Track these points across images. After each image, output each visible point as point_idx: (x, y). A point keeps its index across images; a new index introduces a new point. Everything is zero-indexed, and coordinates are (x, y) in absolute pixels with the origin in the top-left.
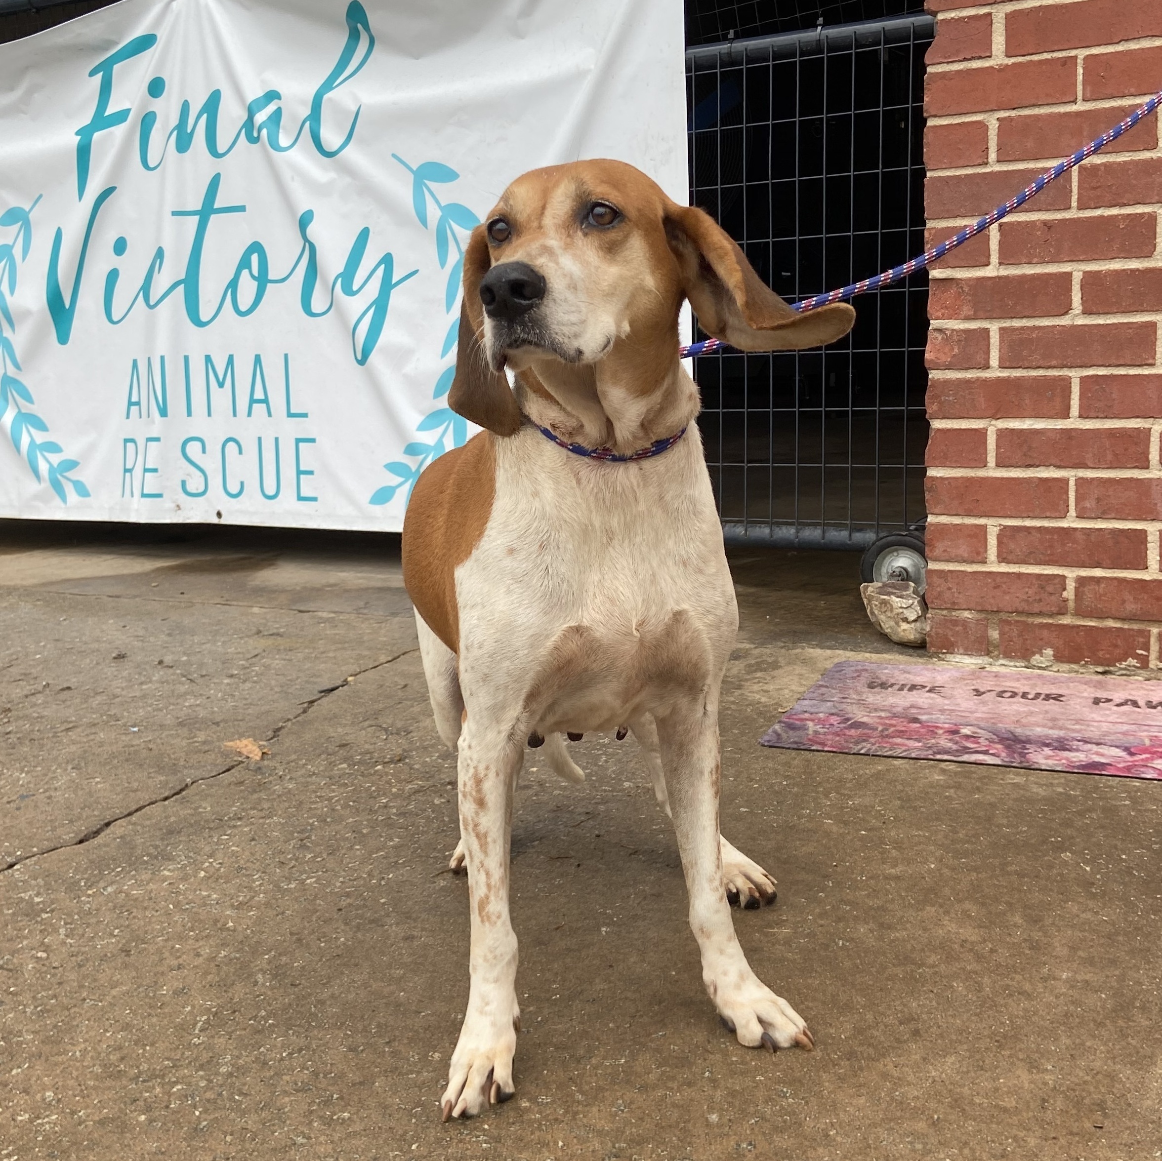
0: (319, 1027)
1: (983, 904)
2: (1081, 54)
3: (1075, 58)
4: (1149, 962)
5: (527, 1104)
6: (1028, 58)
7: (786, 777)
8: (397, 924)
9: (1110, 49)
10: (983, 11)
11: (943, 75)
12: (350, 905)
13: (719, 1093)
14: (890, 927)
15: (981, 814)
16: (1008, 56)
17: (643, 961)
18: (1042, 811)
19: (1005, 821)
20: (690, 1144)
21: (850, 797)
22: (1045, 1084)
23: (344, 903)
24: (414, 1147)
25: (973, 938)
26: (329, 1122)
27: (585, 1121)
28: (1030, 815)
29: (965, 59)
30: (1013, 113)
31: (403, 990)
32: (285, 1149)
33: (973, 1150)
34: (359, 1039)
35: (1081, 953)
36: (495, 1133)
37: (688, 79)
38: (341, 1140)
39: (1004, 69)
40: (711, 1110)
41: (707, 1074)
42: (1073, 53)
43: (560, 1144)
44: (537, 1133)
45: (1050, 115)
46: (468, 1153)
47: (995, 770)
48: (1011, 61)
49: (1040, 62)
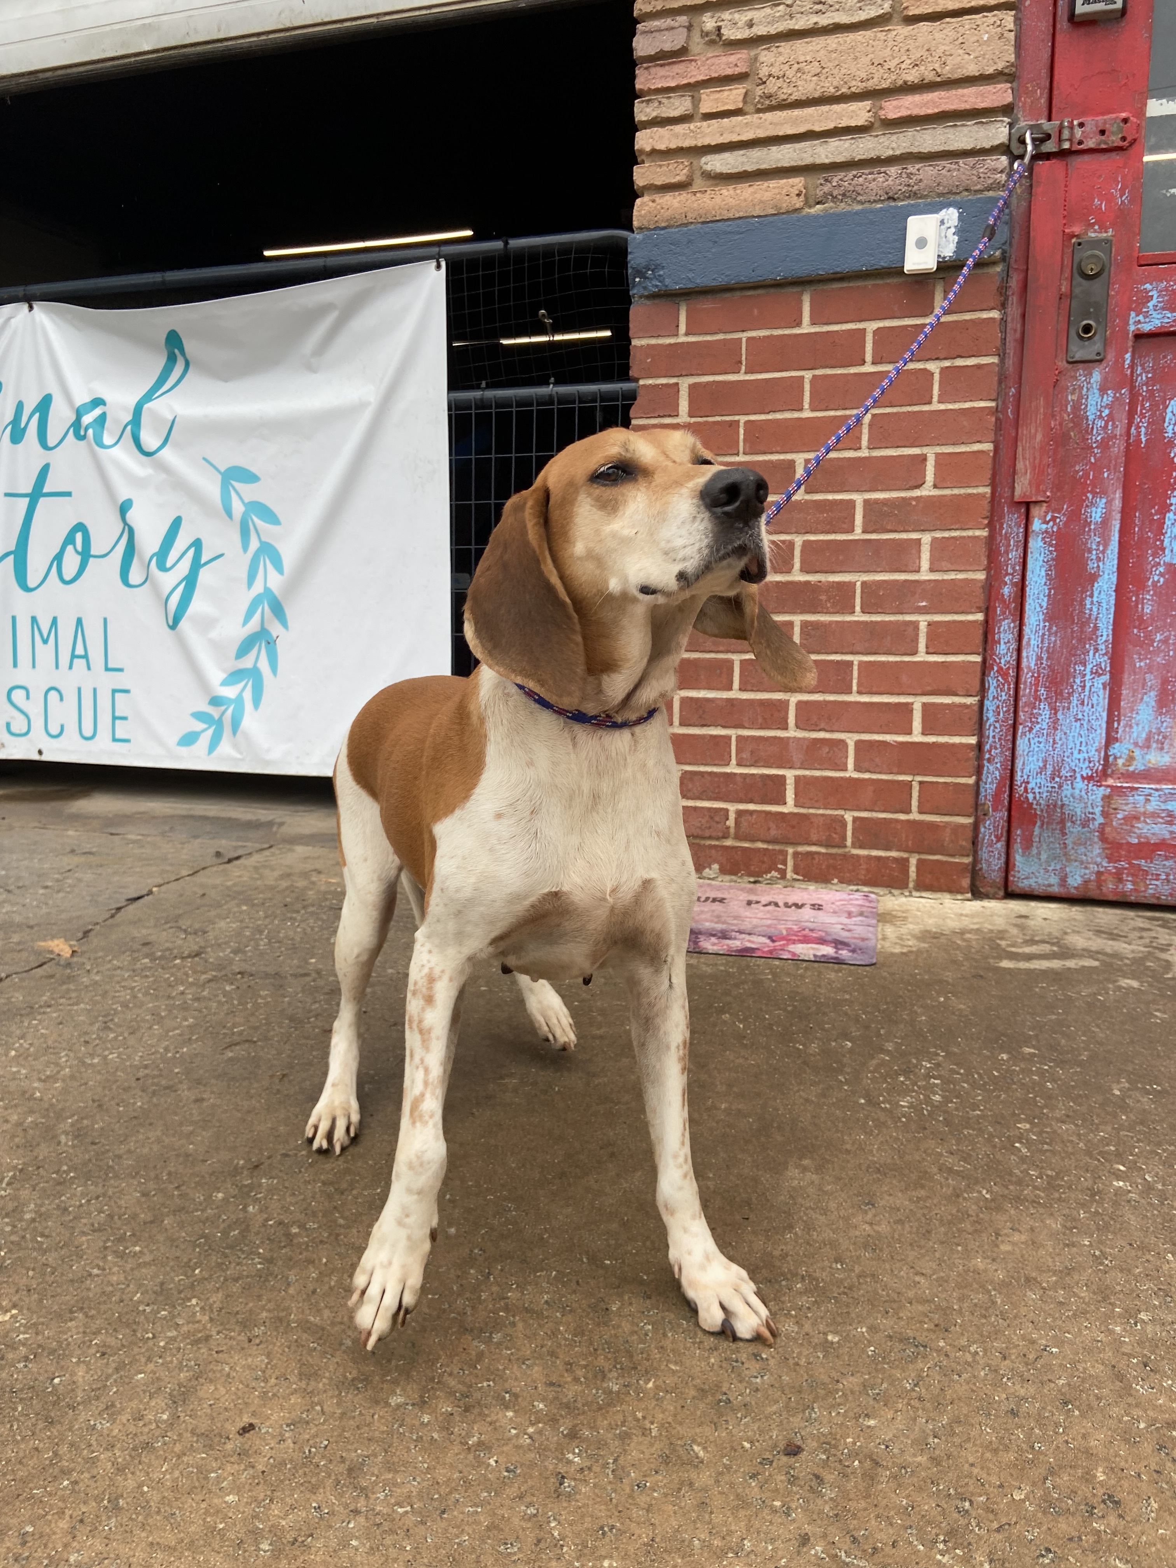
0: (117, 1177)
2: (743, 419)
3: (738, 421)
4: (783, 1094)
5: (297, 1230)
6: (705, 419)
8: (189, 1089)
9: (763, 417)
10: (673, 381)
12: (147, 1075)
13: (457, 1211)
16: (691, 416)
22: (708, 1188)
23: (141, 1074)
24: (197, 1271)
26: (121, 1256)
29: (659, 416)
31: (192, 1143)
32: (81, 1280)
33: (653, 1242)
34: (151, 1185)
35: (735, 1089)
36: (268, 1255)
37: (450, 416)
38: (132, 1269)
41: (448, 1197)
42: (736, 418)
43: (324, 1260)
44: (305, 1254)
46: (245, 1273)
48: (693, 420)
49: (714, 423)
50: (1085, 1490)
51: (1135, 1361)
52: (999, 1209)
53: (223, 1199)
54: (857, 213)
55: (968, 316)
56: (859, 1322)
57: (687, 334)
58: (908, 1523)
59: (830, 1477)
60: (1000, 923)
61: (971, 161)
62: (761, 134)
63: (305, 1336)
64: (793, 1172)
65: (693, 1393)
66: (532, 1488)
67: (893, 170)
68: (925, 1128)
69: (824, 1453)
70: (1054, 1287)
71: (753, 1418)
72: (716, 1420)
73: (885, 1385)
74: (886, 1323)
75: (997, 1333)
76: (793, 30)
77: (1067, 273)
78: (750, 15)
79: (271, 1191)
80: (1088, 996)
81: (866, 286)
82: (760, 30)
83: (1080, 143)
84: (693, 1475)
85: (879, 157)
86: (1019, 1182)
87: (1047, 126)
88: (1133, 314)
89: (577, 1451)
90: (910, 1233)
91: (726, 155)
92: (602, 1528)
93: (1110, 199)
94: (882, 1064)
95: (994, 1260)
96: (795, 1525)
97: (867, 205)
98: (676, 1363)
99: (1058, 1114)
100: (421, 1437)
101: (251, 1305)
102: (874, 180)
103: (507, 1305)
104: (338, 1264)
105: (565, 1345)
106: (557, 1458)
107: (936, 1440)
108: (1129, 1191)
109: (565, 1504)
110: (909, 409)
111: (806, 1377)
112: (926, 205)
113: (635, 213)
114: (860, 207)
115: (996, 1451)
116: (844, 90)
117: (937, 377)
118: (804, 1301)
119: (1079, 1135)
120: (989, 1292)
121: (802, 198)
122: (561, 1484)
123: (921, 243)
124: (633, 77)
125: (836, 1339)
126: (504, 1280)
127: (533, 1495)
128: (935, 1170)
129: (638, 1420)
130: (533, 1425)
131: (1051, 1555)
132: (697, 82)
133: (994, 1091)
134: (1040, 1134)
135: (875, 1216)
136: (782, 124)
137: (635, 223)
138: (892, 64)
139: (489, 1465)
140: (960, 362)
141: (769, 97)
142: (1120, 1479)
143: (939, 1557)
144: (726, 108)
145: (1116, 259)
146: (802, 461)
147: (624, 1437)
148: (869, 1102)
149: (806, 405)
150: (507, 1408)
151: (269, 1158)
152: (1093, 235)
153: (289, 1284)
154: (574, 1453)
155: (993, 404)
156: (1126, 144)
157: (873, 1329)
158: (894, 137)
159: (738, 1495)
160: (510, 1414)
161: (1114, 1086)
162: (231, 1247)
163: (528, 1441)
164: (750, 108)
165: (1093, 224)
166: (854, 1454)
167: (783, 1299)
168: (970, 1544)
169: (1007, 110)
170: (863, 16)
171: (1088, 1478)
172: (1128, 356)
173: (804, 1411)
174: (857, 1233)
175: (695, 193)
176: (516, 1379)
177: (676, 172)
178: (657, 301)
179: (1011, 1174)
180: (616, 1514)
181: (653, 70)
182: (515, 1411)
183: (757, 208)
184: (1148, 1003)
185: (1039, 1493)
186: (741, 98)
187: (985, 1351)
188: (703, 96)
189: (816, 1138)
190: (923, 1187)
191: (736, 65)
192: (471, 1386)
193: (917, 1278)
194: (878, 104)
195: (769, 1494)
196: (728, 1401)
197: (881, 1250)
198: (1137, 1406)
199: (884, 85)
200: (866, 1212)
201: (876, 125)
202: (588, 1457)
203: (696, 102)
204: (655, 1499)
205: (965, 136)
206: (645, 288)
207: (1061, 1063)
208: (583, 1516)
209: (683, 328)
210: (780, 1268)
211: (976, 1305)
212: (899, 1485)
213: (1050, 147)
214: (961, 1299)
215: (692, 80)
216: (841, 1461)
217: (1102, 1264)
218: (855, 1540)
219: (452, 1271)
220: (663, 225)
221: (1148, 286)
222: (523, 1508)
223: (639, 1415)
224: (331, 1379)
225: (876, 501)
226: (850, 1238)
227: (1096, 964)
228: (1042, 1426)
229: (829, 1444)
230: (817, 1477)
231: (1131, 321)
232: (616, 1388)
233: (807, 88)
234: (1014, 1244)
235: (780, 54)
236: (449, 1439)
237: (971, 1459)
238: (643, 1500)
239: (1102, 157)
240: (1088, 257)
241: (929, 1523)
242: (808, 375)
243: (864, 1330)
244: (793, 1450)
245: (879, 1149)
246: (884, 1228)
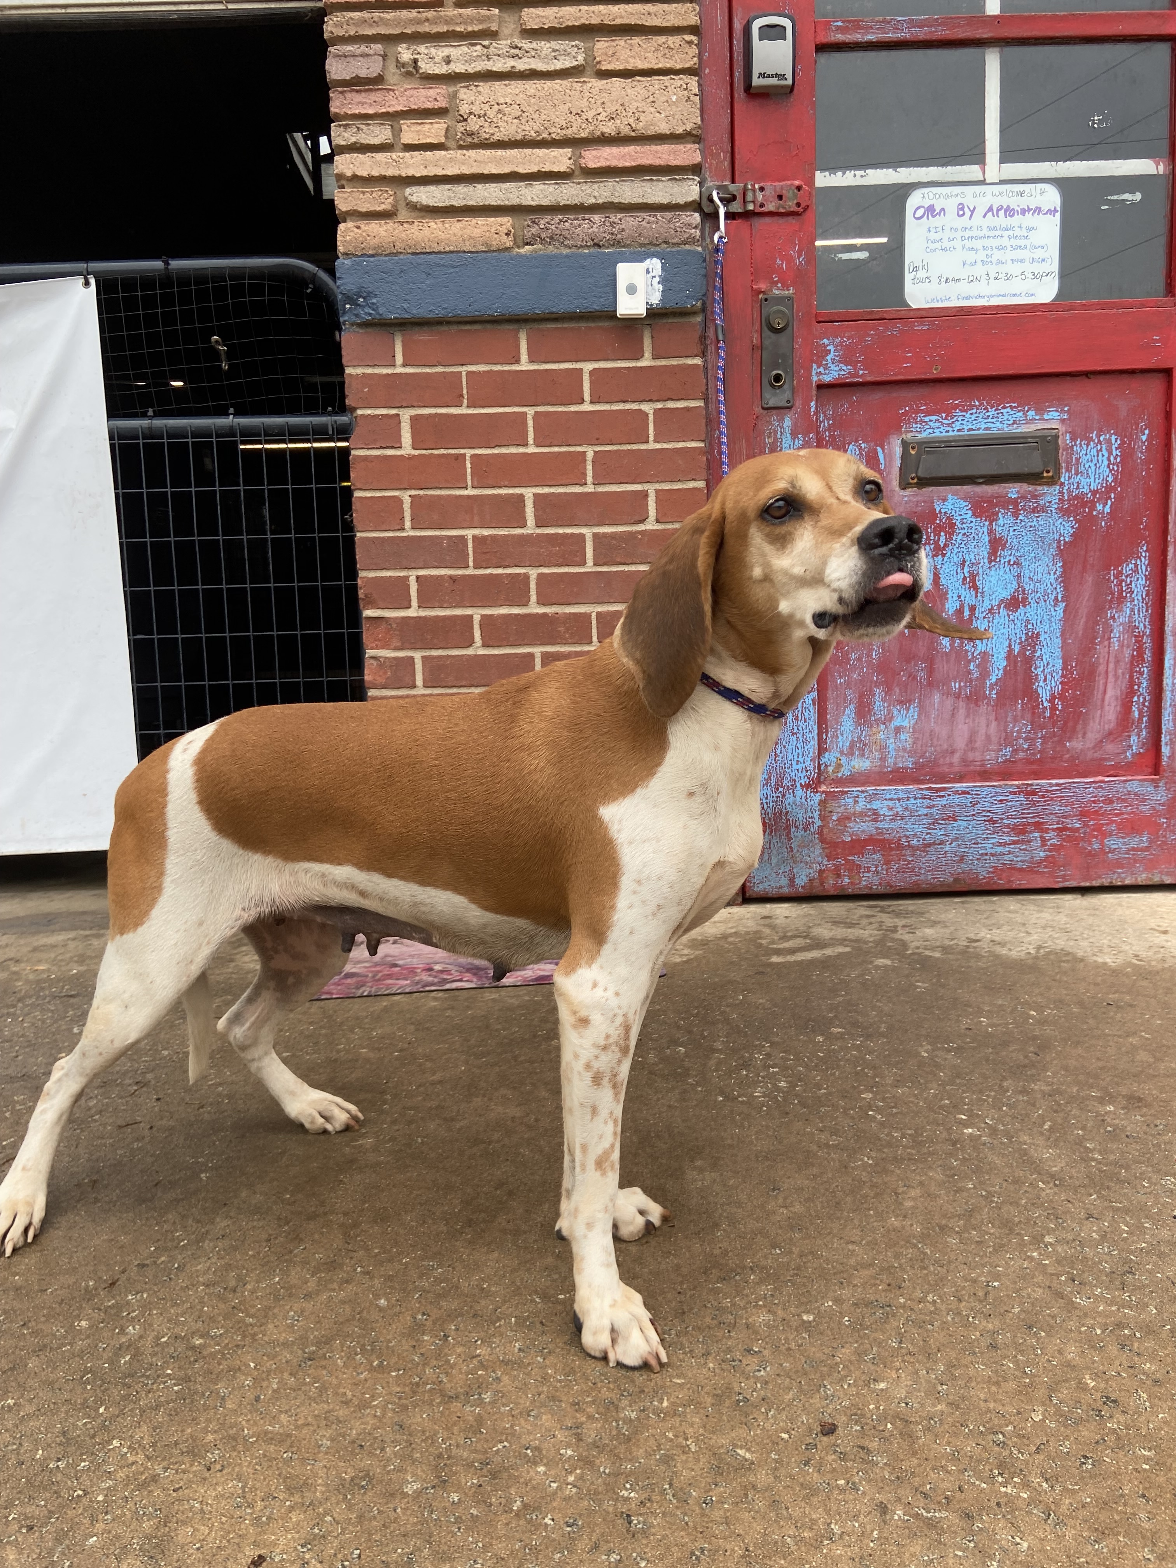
1: (515, 1088)
2: (469, 452)
3: (464, 455)
4: (646, 1105)
5: (201, 1341)
6: (430, 452)
7: (311, 1023)
9: (489, 451)
10: (393, 412)
11: (365, 458)
13: (376, 1281)
14: (453, 1119)
15: (480, 1024)
16: (414, 448)
17: (255, 1193)
18: (523, 1015)
19: (499, 1027)
20: (373, 1330)
21: (372, 1030)
25: (518, 1114)
27: (266, 1338)
28: (515, 1019)
29: (381, 448)
30: (421, 492)
31: (17, 1274)
36: (181, 1374)
39: (412, 458)
40: (377, 1297)
41: (359, 1269)
42: (462, 451)
43: (252, 1365)
45: (450, 496)
46: (162, 1399)
47: (473, 992)
48: (417, 452)
49: (439, 455)
50: (1086, 1398)
51: (1063, 1278)
52: (885, 1171)
53: (90, 1327)
54: (567, 256)
55: (674, 362)
56: (823, 1298)
57: (404, 365)
58: (961, 1467)
59: (874, 1445)
60: (751, 925)
61: (668, 215)
62: (466, 170)
63: (272, 1448)
64: (691, 1174)
65: (709, 1400)
66: (603, 1535)
67: (597, 218)
68: (787, 1113)
69: (856, 1424)
70: (965, 1229)
71: (777, 1409)
72: (744, 1420)
73: (875, 1349)
74: (845, 1293)
75: (941, 1280)
76: (491, 71)
77: (757, 326)
78: (446, 51)
79: (146, 1306)
80: (858, 977)
81: (579, 328)
82: (458, 67)
83: (762, 205)
84: (752, 1478)
85: (582, 204)
86: (889, 1145)
87: (733, 188)
88: (815, 366)
89: (628, 1486)
90: (823, 1207)
91: (432, 188)
92: (693, 1554)
93: (789, 260)
94: (719, 1062)
95: (905, 1217)
96: (868, 1498)
97: (574, 250)
98: (678, 1377)
99: (890, 1080)
100: (460, 1517)
101: (189, 1430)
102: (580, 226)
103: (480, 1362)
104: (271, 1364)
105: (564, 1387)
106: (612, 1499)
107: (945, 1387)
108: (980, 1136)
109: (644, 1542)
110: (629, 447)
111: (803, 1360)
112: (631, 253)
113: (339, 238)
114: (566, 251)
115: (997, 1384)
116: (545, 135)
117: (651, 418)
118: (763, 1290)
119: (915, 1095)
120: (915, 1246)
121: (511, 238)
122: (630, 1523)
123: (632, 290)
124: (327, 100)
125: (811, 1318)
126: (465, 1339)
127: (607, 1542)
128: (815, 1148)
129: (671, 1440)
130: (571, 1473)
131: (1090, 1461)
132: (397, 112)
133: (827, 1069)
134: (884, 1100)
135: (785, 1199)
136: (487, 163)
137: (341, 248)
138: (590, 115)
139: (546, 1525)
140: (671, 405)
141: (472, 134)
142: (1107, 1381)
143: (1003, 1489)
144: (428, 141)
145: (798, 315)
146: (531, 495)
147: (667, 1460)
148: (727, 1098)
149: (531, 441)
150: (535, 1463)
151: (123, 1272)
152: (777, 292)
153: (223, 1398)
154: (627, 1490)
155: (702, 445)
156: (800, 209)
157: (837, 1301)
158: (596, 186)
159: (802, 1485)
160: (542, 1469)
161: (920, 1049)
162: (131, 1375)
163: (574, 1490)
164: (451, 144)
165: (777, 282)
166: (883, 1418)
167: (745, 1292)
168: (1021, 1470)
169: (696, 169)
170: (558, 65)
171: (1083, 1388)
172: (813, 404)
173: (818, 1391)
174: (778, 1218)
175: (402, 223)
176: (530, 1433)
177: (381, 199)
178: (369, 330)
179: (879, 1139)
180: (700, 1535)
181: (349, 95)
182: (545, 1465)
183: (467, 243)
184: (907, 976)
185: (1052, 1410)
186: (443, 132)
187: (940, 1297)
188: (404, 127)
189: (697, 1139)
190: (813, 1165)
191: (436, 99)
192: (486, 1452)
193: (851, 1247)
194: (577, 153)
195: (829, 1476)
196: (746, 1400)
197: (807, 1229)
198: (1086, 1315)
199: (584, 134)
200: (776, 1197)
201: (577, 172)
202: (642, 1488)
203: (397, 132)
204: (728, 1510)
205: (661, 190)
206: (357, 316)
207: (869, 1037)
208: (668, 1548)
209: (399, 359)
210: (727, 1265)
211: (911, 1259)
212: (936, 1436)
213: (736, 207)
214: (897, 1256)
215: (391, 110)
216: (874, 1427)
217: (993, 1201)
218: (926, 1496)
219: (404, 1342)
220: (371, 252)
221: (825, 341)
222: (604, 1557)
223: (670, 1435)
224: (326, 1485)
225: (605, 535)
226: (774, 1224)
227: (848, 949)
228: (1022, 1352)
229: (857, 1414)
230: (863, 1448)
231: (814, 372)
232: (634, 1415)
233: (507, 130)
234: (914, 1199)
235: (479, 92)
236: (490, 1511)
237: (982, 1396)
238: (717, 1514)
239: (781, 220)
240: (775, 312)
241: (979, 1461)
242: (530, 411)
243: (830, 1303)
244: (829, 1430)
245: (757, 1139)
246: (798, 1208)
